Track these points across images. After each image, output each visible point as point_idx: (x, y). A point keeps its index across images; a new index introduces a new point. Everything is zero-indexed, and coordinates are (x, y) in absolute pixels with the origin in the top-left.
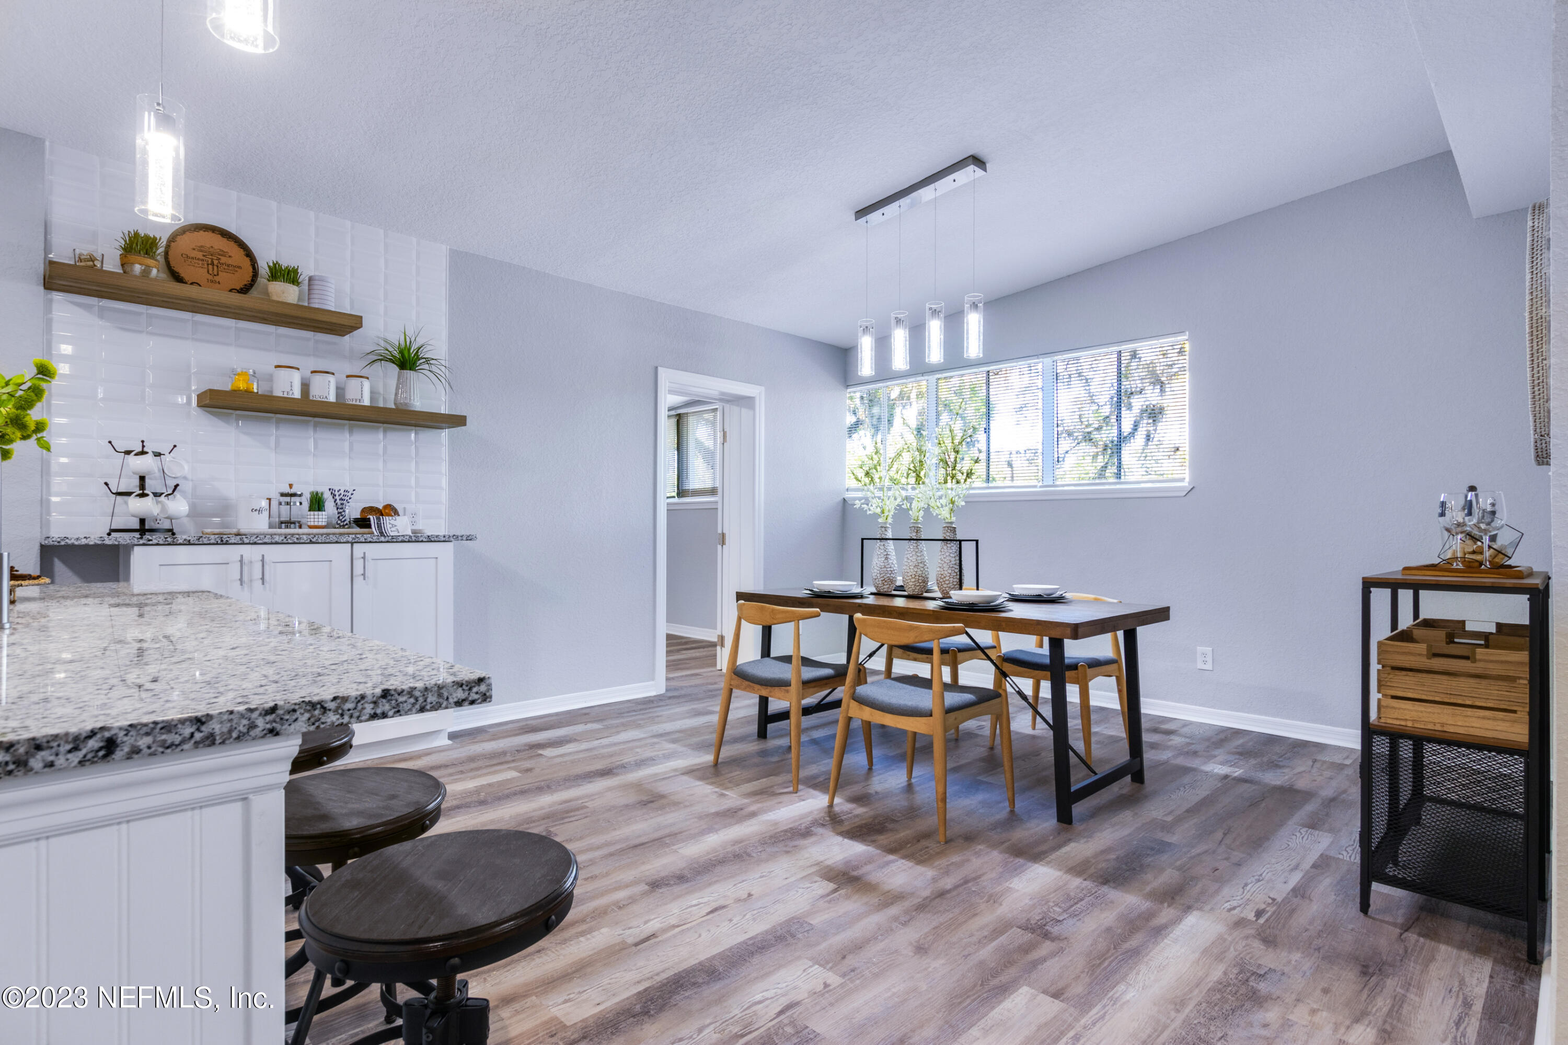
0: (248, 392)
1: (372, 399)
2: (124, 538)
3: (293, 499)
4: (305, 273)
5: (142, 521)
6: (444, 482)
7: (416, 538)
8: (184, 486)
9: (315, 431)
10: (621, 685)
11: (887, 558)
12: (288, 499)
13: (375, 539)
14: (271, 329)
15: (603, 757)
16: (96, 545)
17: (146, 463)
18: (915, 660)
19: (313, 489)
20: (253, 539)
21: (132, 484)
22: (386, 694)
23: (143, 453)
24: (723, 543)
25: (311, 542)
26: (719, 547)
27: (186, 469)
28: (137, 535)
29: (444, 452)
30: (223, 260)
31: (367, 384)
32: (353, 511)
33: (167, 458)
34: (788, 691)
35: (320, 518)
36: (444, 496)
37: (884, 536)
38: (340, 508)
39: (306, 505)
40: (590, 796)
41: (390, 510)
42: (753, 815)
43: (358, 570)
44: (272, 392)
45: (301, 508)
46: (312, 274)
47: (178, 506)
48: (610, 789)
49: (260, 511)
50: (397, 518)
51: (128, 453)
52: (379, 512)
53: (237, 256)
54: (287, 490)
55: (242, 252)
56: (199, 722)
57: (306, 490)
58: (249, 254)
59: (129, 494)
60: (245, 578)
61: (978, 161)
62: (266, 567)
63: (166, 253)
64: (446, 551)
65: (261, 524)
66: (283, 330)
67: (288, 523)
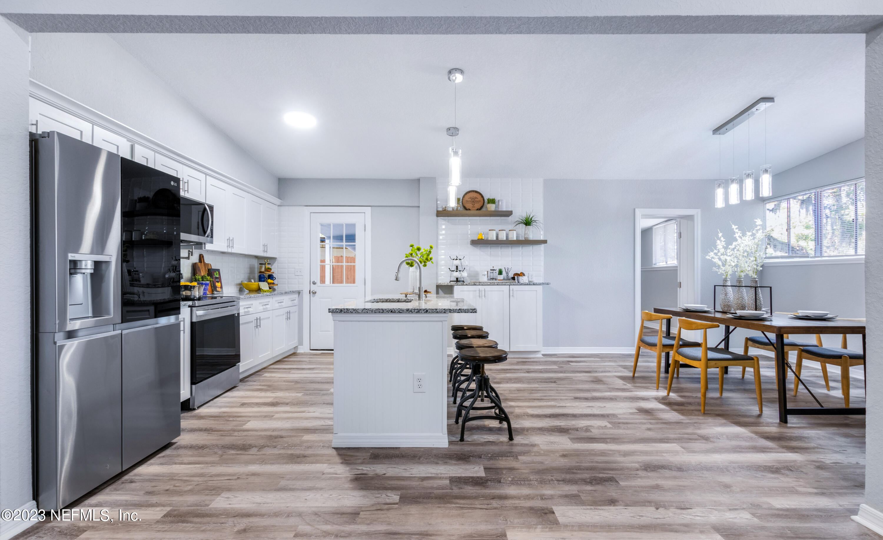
0: (482, 239)
1: (517, 237)
2: (452, 283)
3: (494, 271)
4: (497, 199)
5: (457, 279)
6: (542, 264)
7: (530, 284)
8: (467, 268)
9: (501, 249)
10: (617, 347)
11: (726, 295)
12: (492, 271)
13: (516, 284)
14: (488, 218)
15: (591, 368)
16: (447, 285)
17: (457, 262)
18: (758, 348)
19: (500, 268)
20: (482, 284)
21: (454, 268)
22: (460, 309)
23: (457, 259)
24: (680, 287)
25: (498, 285)
26: (678, 289)
27: (467, 263)
28: (455, 282)
29: (542, 253)
30: (476, 200)
31: (515, 232)
32: (511, 275)
33: (462, 260)
34: (656, 348)
35: (501, 277)
36: (542, 269)
37: (725, 285)
38: (507, 273)
39: (497, 273)
40: (576, 377)
41: (522, 274)
42: (632, 391)
43: (511, 294)
44: (488, 238)
45: (496, 274)
46: (499, 199)
47: (465, 274)
48: (585, 376)
49: (485, 275)
50: (524, 277)
51: (454, 259)
52: (518, 275)
53: (479, 197)
54: (492, 269)
55: (481, 196)
56: (436, 309)
57: (497, 268)
58: (482, 197)
59: (454, 271)
60: (480, 295)
61: (770, 99)
62: (486, 292)
63: (462, 201)
64: (540, 288)
65: (485, 279)
66: (492, 218)
67: (493, 279)
